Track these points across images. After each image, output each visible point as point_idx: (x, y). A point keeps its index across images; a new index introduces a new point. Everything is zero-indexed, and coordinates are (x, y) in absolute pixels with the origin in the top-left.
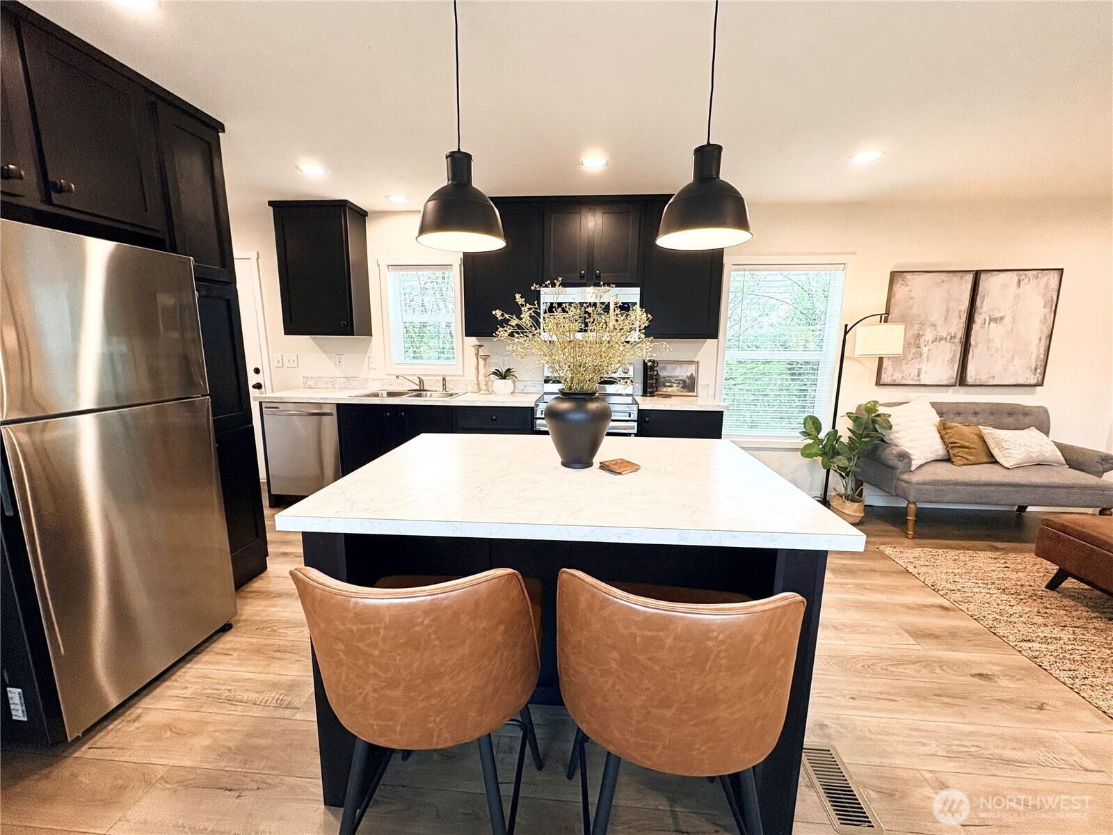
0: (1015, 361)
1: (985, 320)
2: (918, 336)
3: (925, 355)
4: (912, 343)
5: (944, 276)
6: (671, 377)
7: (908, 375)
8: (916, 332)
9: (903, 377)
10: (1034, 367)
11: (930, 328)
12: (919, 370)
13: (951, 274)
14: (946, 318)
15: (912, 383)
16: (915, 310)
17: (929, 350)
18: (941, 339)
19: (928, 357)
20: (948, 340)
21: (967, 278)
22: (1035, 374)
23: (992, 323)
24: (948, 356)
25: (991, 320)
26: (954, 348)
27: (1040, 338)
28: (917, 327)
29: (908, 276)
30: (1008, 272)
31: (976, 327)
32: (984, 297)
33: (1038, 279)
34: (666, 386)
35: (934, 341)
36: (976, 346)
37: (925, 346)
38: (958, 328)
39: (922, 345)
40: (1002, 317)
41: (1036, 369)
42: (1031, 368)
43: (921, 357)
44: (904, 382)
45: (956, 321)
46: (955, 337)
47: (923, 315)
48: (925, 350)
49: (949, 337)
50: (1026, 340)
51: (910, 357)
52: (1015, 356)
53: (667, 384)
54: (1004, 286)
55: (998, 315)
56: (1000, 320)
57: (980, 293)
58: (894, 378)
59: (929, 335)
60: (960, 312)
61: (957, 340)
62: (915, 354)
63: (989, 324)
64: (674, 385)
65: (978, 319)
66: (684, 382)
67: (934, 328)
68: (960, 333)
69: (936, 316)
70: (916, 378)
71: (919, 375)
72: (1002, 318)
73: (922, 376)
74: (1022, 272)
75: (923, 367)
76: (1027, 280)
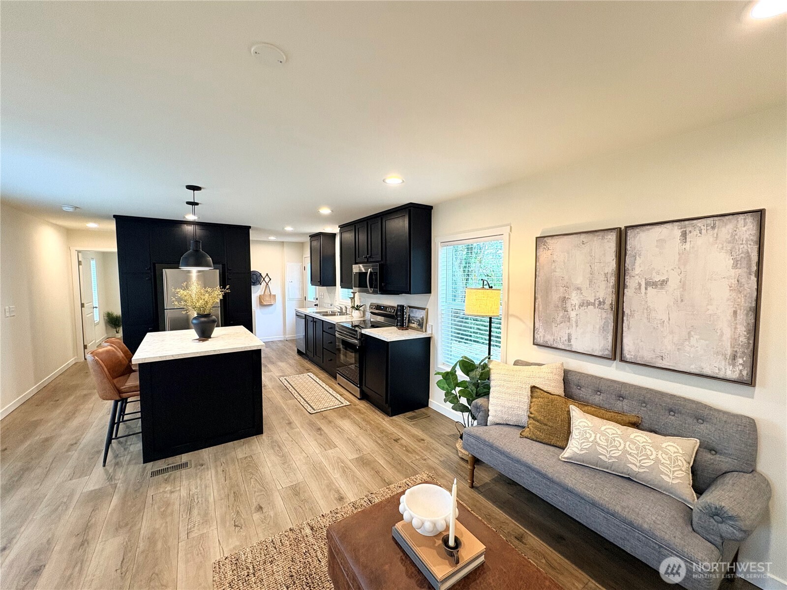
0: (693, 341)
1: (640, 285)
2: (564, 300)
3: (573, 319)
4: (560, 305)
5: (583, 236)
6: (414, 317)
7: (559, 339)
8: (562, 295)
9: (554, 340)
10: (729, 352)
11: (575, 292)
12: (569, 335)
13: (590, 236)
14: (591, 281)
15: (563, 347)
16: (559, 273)
17: (577, 315)
18: (589, 304)
19: (577, 322)
20: (597, 305)
21: (609, 237)
22: (734, 365)
23: (650, 289)
24: (599, 323)
25: (648, 284)
26: (604, 315)
27: (735, 312)
28: (562, 289)
29: (549, 240)
30: (665, 225)
31: (629, 293)
32: (635, 256)
33: (716, 230)
34: (412, 323)
35: (581, 305)
36: (632, 315)
37: (572, 310)
38: (605, 291)
39: (569, 309)
40: (663, 281)
41: (734, 357)
42: (725, 355)
43: (569, 322)
44: (555, 345)
45: (603, 285)
46: (604, 303)
47: (566, 278)
48: (573, 314)
49: (597, 303)
50: (710, 312)
51: (559, 319)
52: (692, 333)
53: (413, 322)
54: (661, 242)
55: (657, 278)
56: (661, 284)
57: (628, 253)
58: (546, 339)
59: (575, 299)
60: (606, 274)
61: (607, 306)
62: (562, 317)
63: (646, 289)
64: (415, 323)
65: (631, 283)
66: (419, 321)
67: (579, 291)
68: (610, 299)
69: (580, 280)
70: (566, 343)
71: (569, 340)
72: (664, 283)
73: (573, 342)
74: (687, 222)
75: (573, 331)
76: (695, 233)
